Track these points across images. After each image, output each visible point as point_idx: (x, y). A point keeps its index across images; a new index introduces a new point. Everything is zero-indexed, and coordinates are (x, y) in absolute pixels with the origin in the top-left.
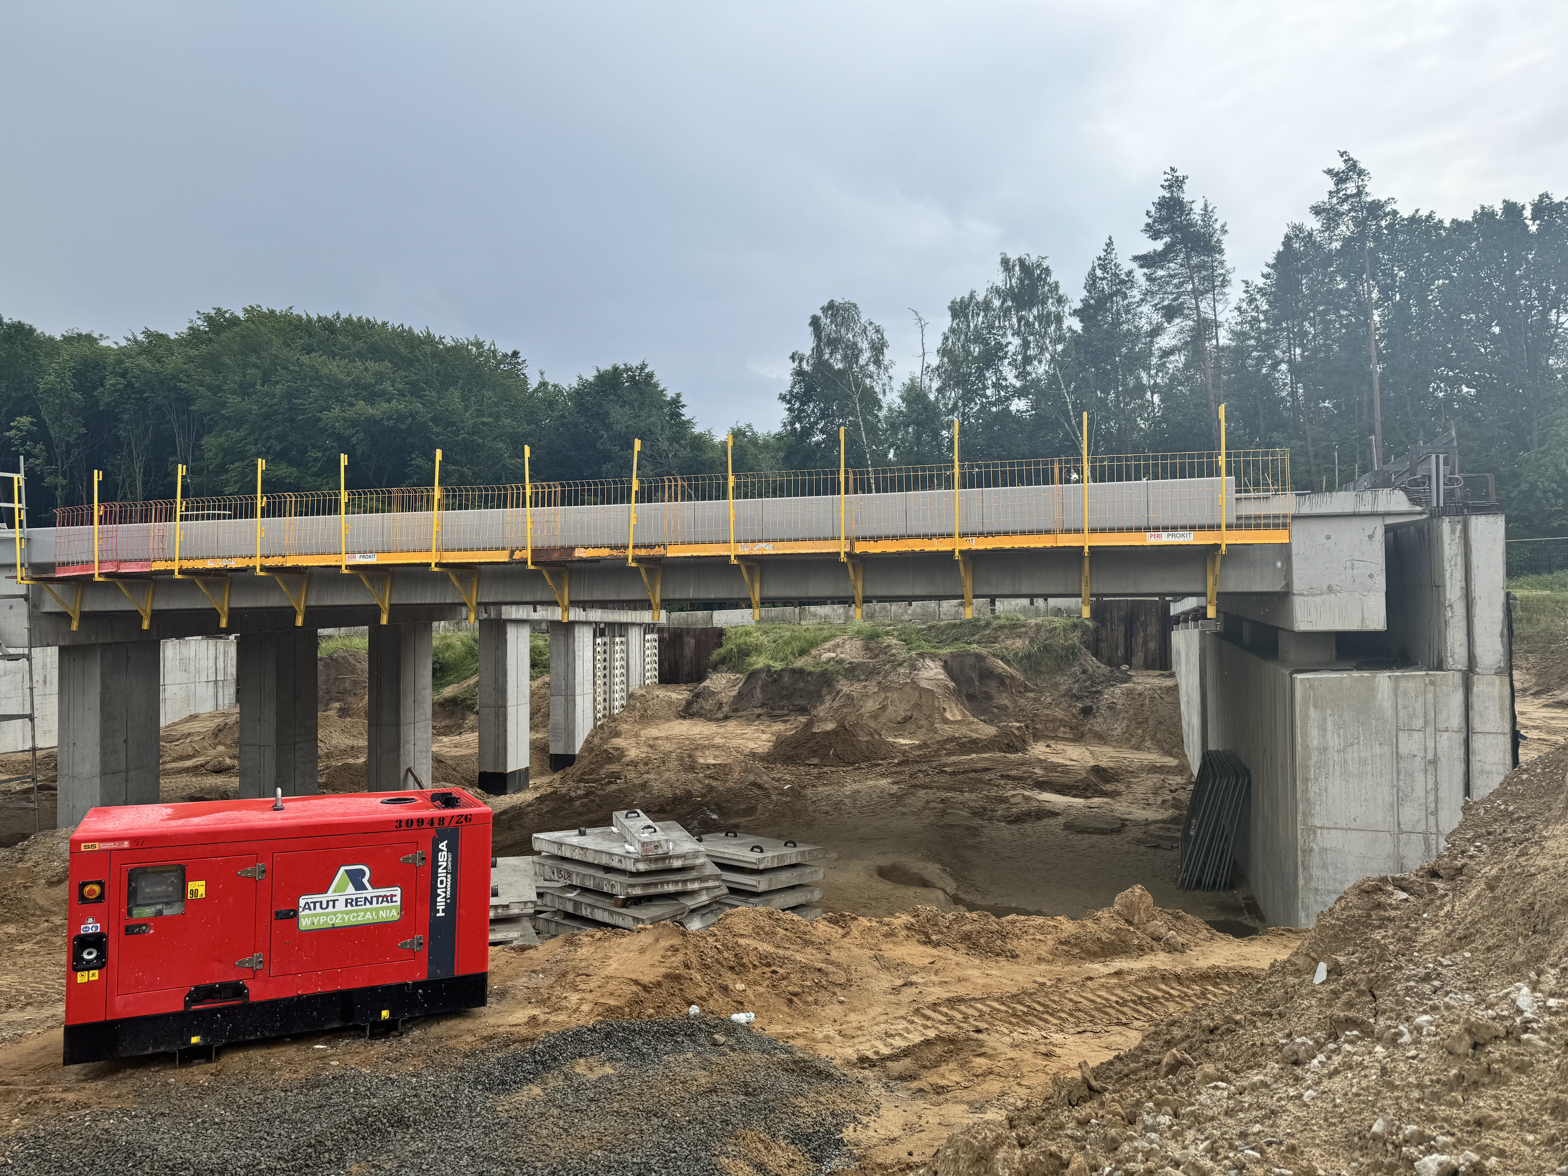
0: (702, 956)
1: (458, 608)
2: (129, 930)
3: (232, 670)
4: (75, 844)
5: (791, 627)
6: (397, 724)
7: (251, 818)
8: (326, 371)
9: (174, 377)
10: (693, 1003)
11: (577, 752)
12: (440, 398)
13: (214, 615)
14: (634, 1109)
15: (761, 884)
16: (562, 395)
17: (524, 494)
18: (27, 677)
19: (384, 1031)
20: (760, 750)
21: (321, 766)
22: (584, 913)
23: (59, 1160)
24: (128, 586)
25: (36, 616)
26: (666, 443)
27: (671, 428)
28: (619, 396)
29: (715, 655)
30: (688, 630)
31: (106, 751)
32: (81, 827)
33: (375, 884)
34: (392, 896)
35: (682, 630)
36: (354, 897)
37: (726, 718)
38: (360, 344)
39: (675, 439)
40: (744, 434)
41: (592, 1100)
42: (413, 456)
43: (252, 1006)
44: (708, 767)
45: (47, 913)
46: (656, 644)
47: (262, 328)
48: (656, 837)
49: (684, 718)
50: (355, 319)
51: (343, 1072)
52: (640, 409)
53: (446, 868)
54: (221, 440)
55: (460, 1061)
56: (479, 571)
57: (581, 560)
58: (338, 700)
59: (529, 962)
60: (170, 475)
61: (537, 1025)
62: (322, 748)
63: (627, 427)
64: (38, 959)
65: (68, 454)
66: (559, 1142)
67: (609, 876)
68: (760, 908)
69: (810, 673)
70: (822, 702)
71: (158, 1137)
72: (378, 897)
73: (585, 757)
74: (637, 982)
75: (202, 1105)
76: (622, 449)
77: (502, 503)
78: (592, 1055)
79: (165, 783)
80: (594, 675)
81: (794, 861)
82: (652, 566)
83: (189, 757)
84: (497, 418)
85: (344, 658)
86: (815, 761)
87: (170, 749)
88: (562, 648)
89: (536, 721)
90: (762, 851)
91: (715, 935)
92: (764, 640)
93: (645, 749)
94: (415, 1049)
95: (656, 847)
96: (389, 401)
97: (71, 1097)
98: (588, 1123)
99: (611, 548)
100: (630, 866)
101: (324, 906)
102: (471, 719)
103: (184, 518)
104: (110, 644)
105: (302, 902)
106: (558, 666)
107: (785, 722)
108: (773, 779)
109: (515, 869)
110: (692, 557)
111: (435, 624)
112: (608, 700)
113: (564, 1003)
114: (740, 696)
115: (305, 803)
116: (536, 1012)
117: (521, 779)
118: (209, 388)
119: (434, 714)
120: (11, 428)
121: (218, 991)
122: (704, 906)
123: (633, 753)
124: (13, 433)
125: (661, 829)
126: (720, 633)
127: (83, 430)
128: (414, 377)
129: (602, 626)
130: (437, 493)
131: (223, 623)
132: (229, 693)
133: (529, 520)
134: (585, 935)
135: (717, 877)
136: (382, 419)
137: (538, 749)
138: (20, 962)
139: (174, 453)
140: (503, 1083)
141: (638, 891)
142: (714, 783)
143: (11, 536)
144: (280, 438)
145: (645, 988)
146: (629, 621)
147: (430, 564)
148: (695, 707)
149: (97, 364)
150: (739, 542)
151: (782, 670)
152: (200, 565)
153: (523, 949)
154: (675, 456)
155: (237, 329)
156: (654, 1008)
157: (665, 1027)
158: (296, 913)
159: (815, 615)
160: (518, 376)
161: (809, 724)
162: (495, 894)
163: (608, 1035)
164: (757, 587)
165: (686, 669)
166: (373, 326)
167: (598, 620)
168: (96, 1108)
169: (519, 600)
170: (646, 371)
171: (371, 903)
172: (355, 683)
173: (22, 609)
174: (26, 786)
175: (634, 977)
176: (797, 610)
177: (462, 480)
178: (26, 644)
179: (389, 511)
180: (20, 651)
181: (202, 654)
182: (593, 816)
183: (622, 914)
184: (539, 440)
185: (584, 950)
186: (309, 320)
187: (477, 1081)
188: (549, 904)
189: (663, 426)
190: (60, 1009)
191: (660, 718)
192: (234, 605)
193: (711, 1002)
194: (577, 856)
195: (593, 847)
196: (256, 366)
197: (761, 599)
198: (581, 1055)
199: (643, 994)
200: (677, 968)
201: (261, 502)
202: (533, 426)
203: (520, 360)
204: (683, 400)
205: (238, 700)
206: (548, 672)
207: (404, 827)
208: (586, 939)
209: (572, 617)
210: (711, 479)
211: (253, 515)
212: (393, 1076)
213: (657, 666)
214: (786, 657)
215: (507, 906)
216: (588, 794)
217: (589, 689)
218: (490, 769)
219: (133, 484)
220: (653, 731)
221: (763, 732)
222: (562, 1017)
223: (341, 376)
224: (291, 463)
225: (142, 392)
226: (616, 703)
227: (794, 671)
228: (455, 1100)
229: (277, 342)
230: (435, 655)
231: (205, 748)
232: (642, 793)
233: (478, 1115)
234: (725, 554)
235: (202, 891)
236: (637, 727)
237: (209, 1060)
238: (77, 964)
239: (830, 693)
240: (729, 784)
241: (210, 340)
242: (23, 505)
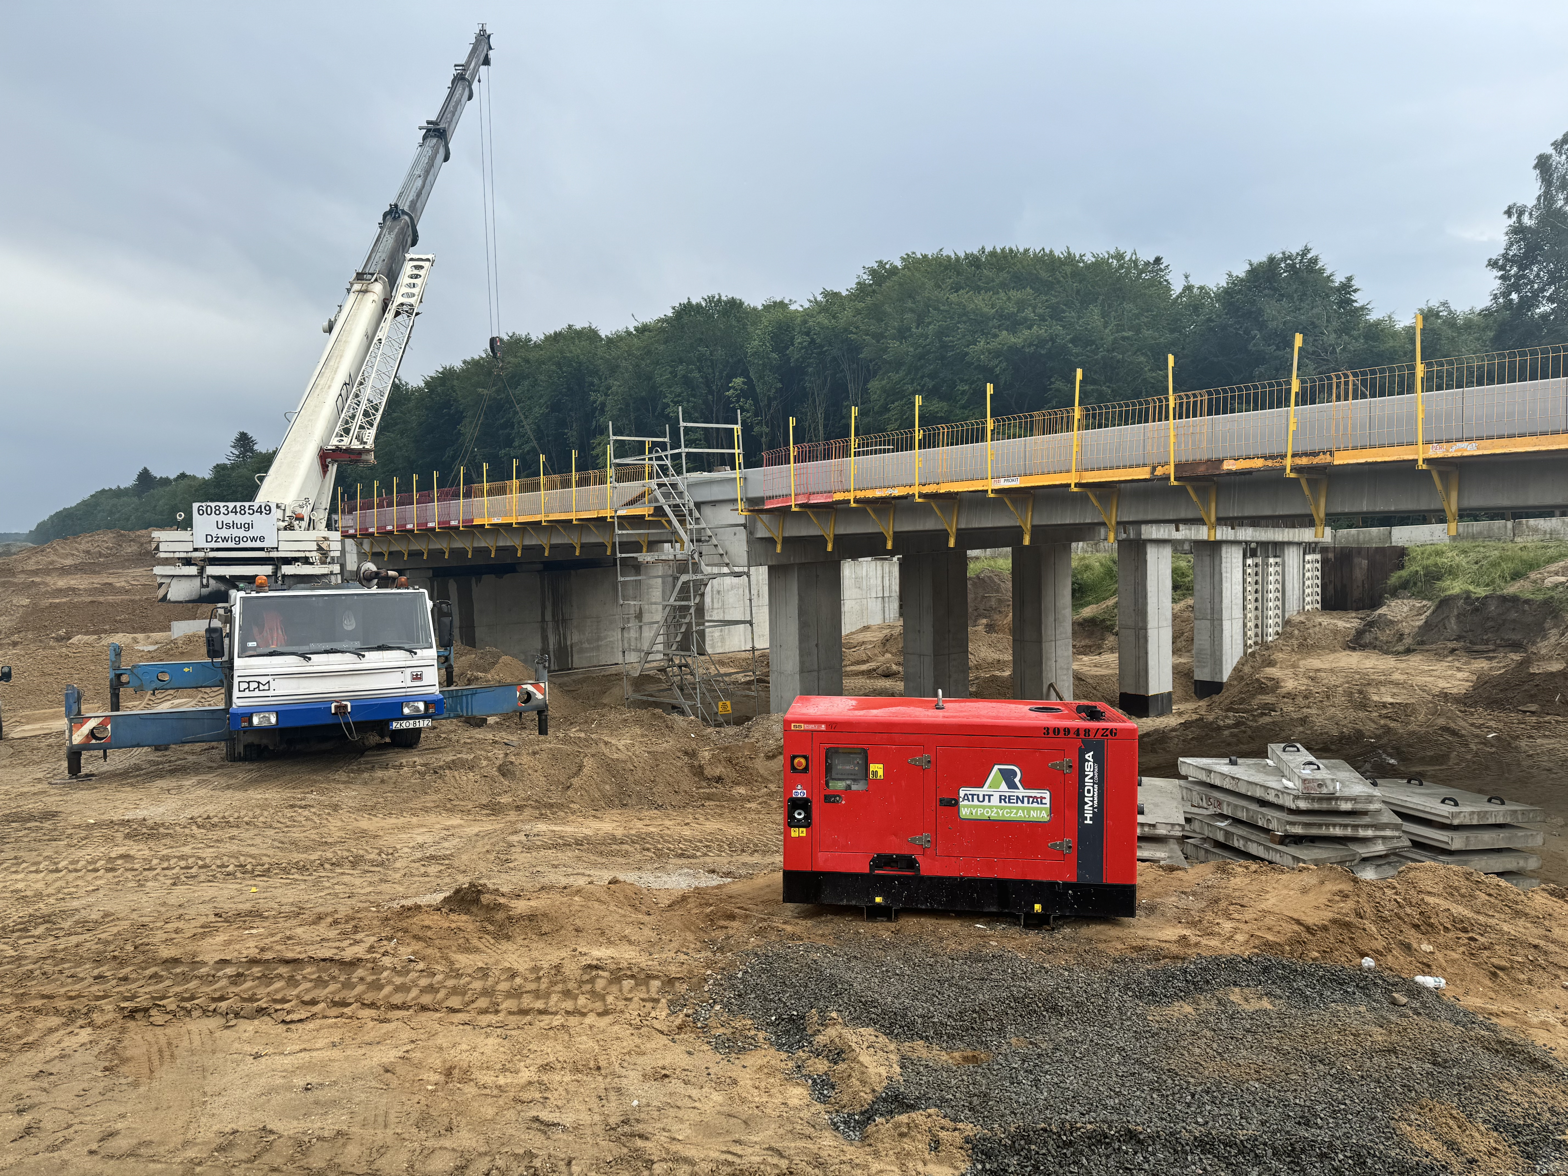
0: (1378, 907)
1: (1097, 528)
2: (827, 798)
3: (896, 587)
4: (787, 723)
5: (1501, 544)
6: (1039, 641)
7: (917, 714)
8: (972, 306)
9: (846, 330)
10: (1367, 955)
11: (1225, 680)
12: (1079, 318)
13: (880, 538)
14: (1297, 1050)
15: (1457, 842)
16: (1210, 297)
17: (1167, 406)
18: (747, 591)
19: (1036, 923)
20: (1455, 691)
21: (972, 676)
22: (1236, 844)
23: (782, 978)
24: (816, 515)
25: (752, 541)
26: (1334, 336)
27: (1339, 318)
28: (1275, 290)
29: (1394, 578)
30: (1359, 550)
31: (804, 653)
32: (791, 710)
33: (1027, 785)
34: (1042, 798)
35: (1351, 549)
36: (1007, 794)
37: (1408, 651)
38: (1004, 275)
39: (1345, 330)
40: (1437, 315)
41: (1248, 1031)
42: (1053, 380)
43: (922, 878)
44: (1384, 705)
45: (766, 781)
46: (1319, 566)
47: (917, 275)
48: (1319, 775)
49: (1354, 649)
50: (999, 251)
51: (1001, 953)
52: (1301, 300)
53: (1092, 778)
54: (884, 382)
55: (1109, 965)
56: (1119, 490)
57: (1230, 473)
58: (986, 617)
59: (1179, 883)
60: (843, 418)
61: (1188, 945)
62: (973, 660)
63: (1285, 323)
64: (761, 816)
65: (769, 406)
66: (1213, 1063)
67: (1263, 810)
68: (1454, 867)
69: (1527, 601)
70: (1545, 637)
71: (853, 976)
72: (1029, 797)
73: (1234, 686)
74: (1298, 922)
75: (886, 957)
76: (1278, 348)
77: (1143, 418)
78: (1248, 986)
79: (847, 682)
80: (1244, 599)
81: (1500, 820)
82: (1315, 477)
83: (864, 662)
84: (1138, 331)
85: (990, 577)
86: (1534, 707)
87: (850, 655)
88: (1207, 570)
89: (1179, 645)
90: (1456, 804)
91: (1394, 888)
92: (1462, 560)
93: (1305, 681)
94: (1066, 945)
95: (1320, 786)
96: (1030, 328)
97: (789, 928)
98: (1245, 1053)
99: (1265, 458)
100: (1289, 802)
101: (981, 799)
102: (1111, 641)
103: (857, 454)
104: (804, 564)
105: (962, 793)
106: (1202, 587)
107: (1490, 659)
108: (1472, 725)
109: (1161, 791)
110: (1367, 463)
111: (1074, 545)
112: (1261, 626)
113: (1216, 929)
114: (1427, 626)
115: (962, 704)
116: (1187, 932)
117: (1164, 703)
118: (875, 336)
119: (1074, 633)
120: (729, 389)
121: (895, 861)
122: (1380, 857)
123: (1290, 685)
124: (731, 391)
125: (1326, 767)
126: (1401, 553)
127: (780, 385)
128: (1054, 300)
129: (1253, 545)
130: (1077, 413)
131: (889, 546)
132: (894, 606)
133: (1172, 433)
134: (1237, 866)
135: (1396, 827)
136: (1023, 347)
137: (1181, 674)
138: (749, 817)
139: (847, 398)
140: (1153, 994)
141: (1298, 830)
142: (1392, 725)
143: (733, 476)
144: (933, 376)
145: (1308, 929)
146: (1286, 539)
147: (1069, 485)
148: (1368, 638)
149: (789, 327)
150: (1429, 442)
151: (1486, 597)
152: (870, 494)
153: (1171, 869)
154: (1344, 349)
155: (895, 278)
156: (1319, 952)
157: (1333, 974)
158: (957, 802)
159: (1536, 530)
160: (1160, 283)
161: (1525, 663)
162: (1142, 812)
163: (1266, 970)
164: (1454, 496)
165: (1356, 594)
166: (1016, 254)
167: (1249, 539)
168: (806, 941)
169: (1161, 517)
170: (1309, 256)
171: (1023, 802)
172: (1000, 601)
173: (742, 534)
174: (748, 678)
175: (1296, 916)
176: (1510, 524)
177: (1101, 398)
178: (746, 563)
179: (1031, 435)
180: (741, 569)
181: (872, 573)
182: (1244, 747)
183: (1280, 851)
184: (1183, 349)
185: (1238, 880)
186: (958, 259)
187: (1127, 987)
188: (1198, 830)
189: (1329, 317)
190: (779, 859)
191: (1324, 648)
192: (897, 529)
193: (1389, 957)
194: (1227, 784)
195: (1246, 778)
196: (912, 310)
197: (1460, 510)
198: (1235, 984)
199: (1305, 935)
200: (1347, 915)
201: (918, 435)
202: (1176, 335)
203: (1162, 266)
204: (1356, 284)
205: (901, 615)
206: (1191, 595)
207: (1051, 734)
208: (1240, 869)
209: (1219, 537)
210: (1392, 370)
211: (912, 448)
212: (1047, 965)
213: (1319, 590)
214: (1493, 582)
215: (1154, 826)
216: (1237, 724)
217: (1238, 613)
218: (1131, 691)
219: (816, 429)
220: (1314, 662)
221: (1459, 669)
222: (1214, 942)
223: (986, 310)
224: (942, 398)
225: (821, 346)
226: (1270, 630)
227: (1504, 599)
228: (1106, 1000)
229: (930, 284)
230: (1074, 576)
231: (875, 655)
232: (1301, 729)
233: (1129, 1019)
234: (1411, 457)
235: (881, 773)
236: (1295, 657)
237: (890, 920)
238: (791, 823)
239: (1556, 626)
240: (1412, 727)
241: (874, 291)
242: (741, 451)
